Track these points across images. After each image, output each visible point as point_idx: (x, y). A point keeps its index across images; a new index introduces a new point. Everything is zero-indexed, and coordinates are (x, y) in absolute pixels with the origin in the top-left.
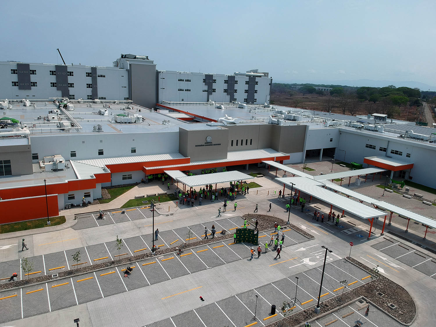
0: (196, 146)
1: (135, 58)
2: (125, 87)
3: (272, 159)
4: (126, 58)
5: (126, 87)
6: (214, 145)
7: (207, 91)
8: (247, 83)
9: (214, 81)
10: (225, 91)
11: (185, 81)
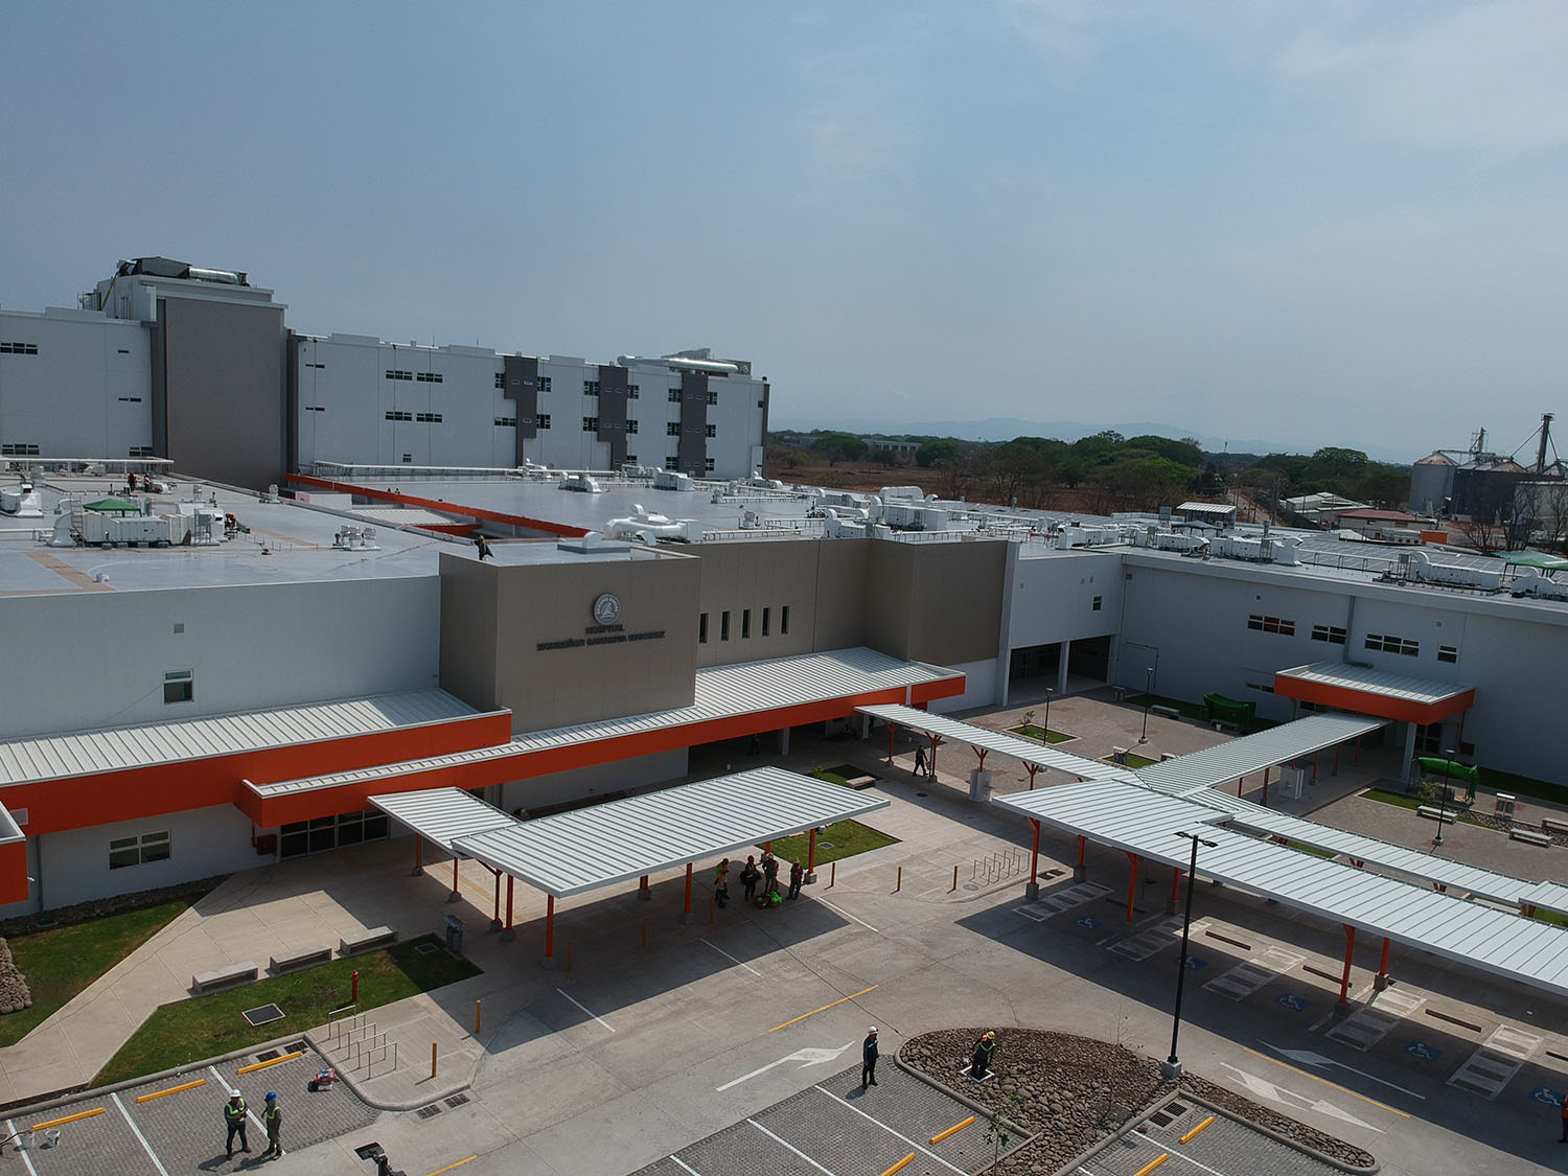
0: (541, 647)
1: (186, 274)
2: (132, 400)
3: (895, 696)
4: (143, 273)
5: (139, 400)
6: (633, 637)
7: (511, 424)
8: (675, 395)
9: (544, 384)
10: (590, 424)
11: (415, 378)
